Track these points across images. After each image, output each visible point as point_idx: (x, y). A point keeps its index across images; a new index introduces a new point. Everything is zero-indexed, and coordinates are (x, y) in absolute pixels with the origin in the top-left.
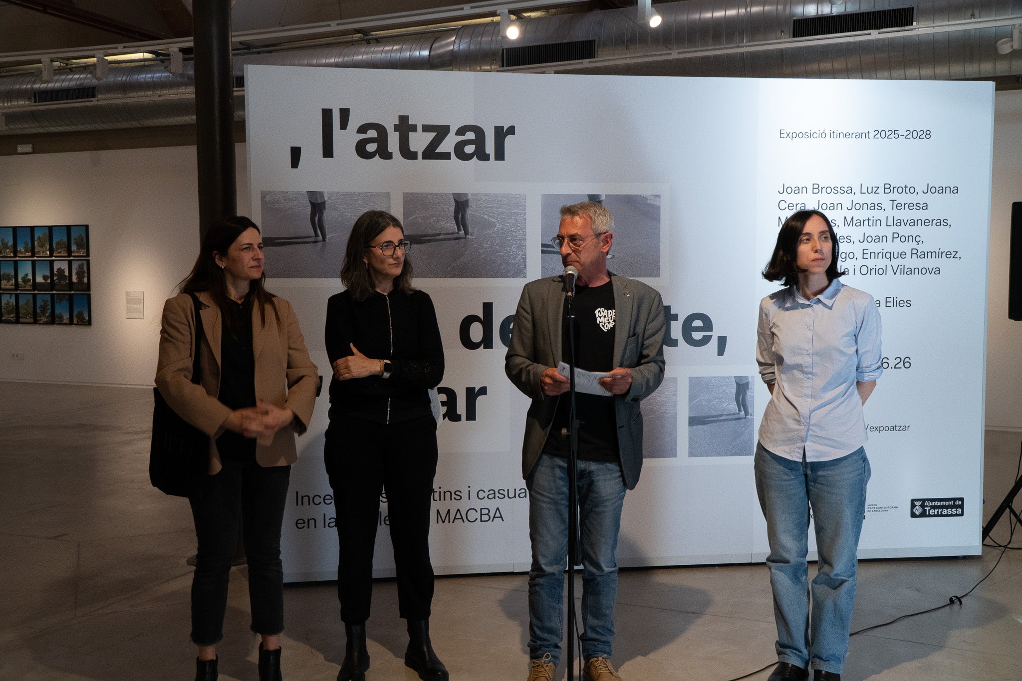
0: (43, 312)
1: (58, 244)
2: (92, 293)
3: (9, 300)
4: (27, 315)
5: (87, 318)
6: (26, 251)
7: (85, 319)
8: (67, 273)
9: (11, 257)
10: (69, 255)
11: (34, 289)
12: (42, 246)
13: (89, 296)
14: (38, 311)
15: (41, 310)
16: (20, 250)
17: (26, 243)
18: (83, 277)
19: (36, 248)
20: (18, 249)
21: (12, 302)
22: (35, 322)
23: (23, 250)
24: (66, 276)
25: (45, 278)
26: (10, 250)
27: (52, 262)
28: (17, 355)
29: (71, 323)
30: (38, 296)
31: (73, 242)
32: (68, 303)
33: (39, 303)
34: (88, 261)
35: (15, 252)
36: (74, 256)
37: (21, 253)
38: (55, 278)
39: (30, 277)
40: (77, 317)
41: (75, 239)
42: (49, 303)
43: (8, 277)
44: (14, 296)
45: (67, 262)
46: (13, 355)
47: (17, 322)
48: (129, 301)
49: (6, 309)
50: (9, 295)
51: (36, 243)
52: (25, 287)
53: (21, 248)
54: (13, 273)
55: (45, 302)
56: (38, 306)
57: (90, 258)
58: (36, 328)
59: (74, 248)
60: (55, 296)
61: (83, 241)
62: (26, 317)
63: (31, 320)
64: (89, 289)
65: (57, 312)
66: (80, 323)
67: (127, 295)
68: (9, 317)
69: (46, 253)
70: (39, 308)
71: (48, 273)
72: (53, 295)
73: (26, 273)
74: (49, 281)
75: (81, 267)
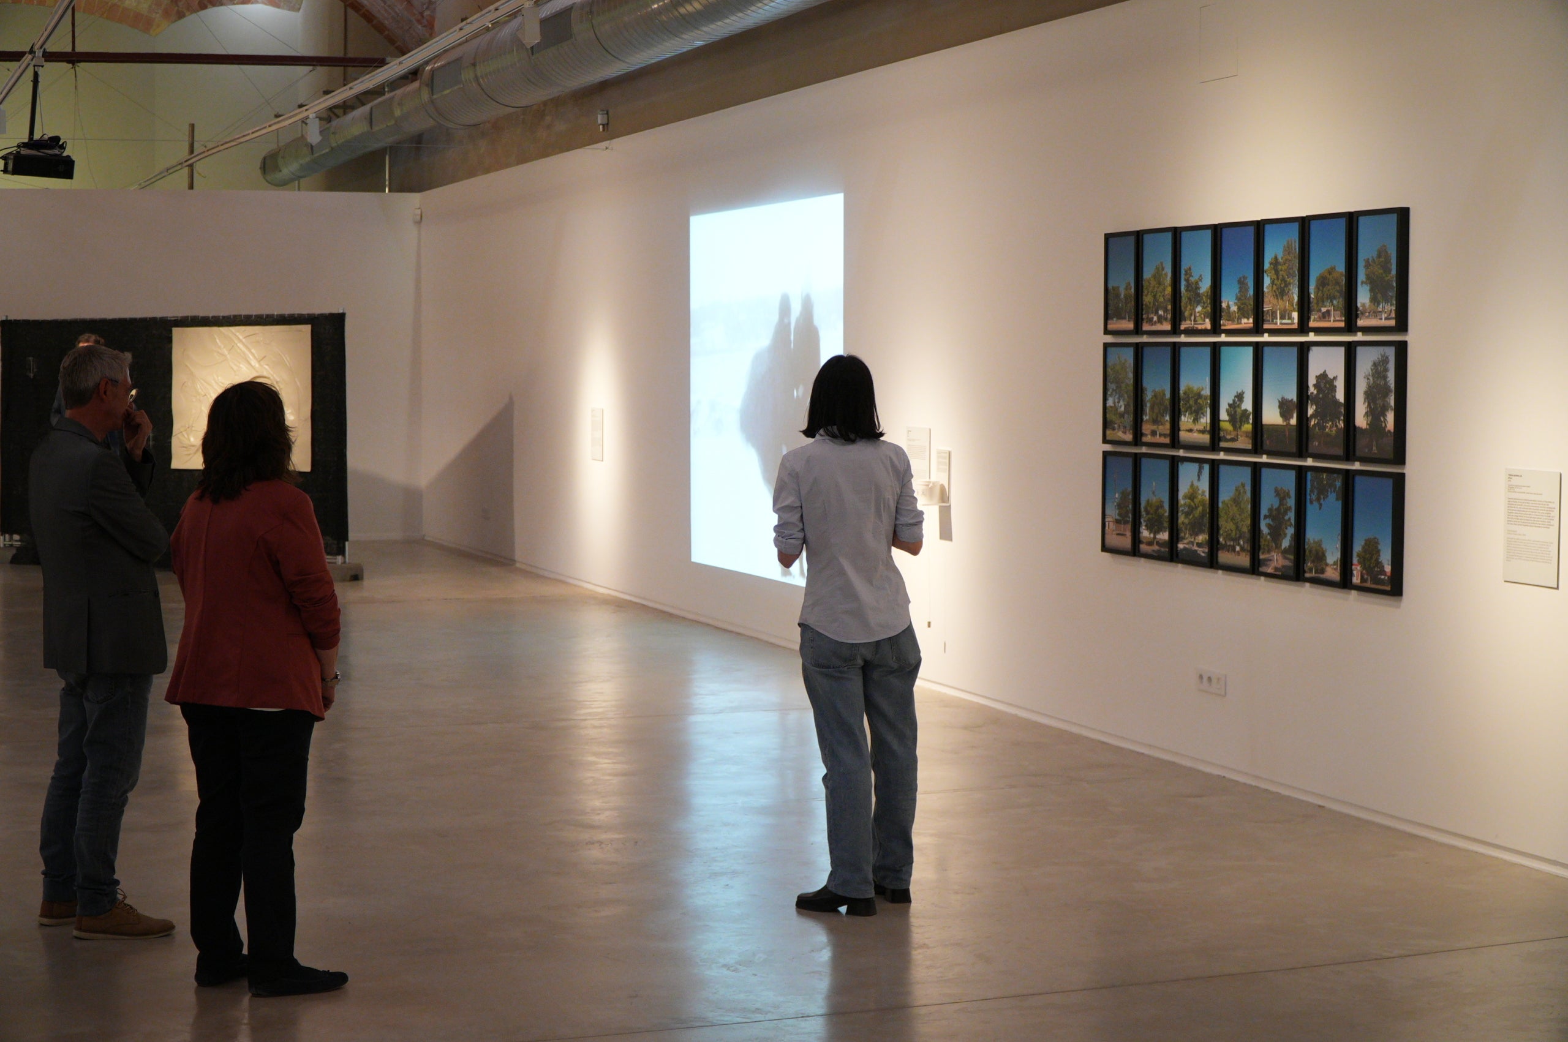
0: (1277, 534)
1: (1323, 282)
2: (1412, 470)
3: (1196, 483)
4: (1236, 540)
5: (1388, 569)
6: (1243, 313)
7: (1383, 572)
8: (1340, 396)
9: (1204, 333)
10: (1350, 327)
11: (1257, 450)
12: (1281, 293)
13: (1399, 481)
14: (1264, 529)
15: (1269, 526)
16: (1228, 307)
17: (1242, 282)
18: (1383, 413)
19: (1266, 300)
20: (1224, 305)
21: (1203, 492)
22: (1254, 569)
23: (1234, 308)
24: (1336, 402)
25: (1284, 407)
26: (1203, 307)
27: (1303, 350)
28: (1210, 679)
29: (1345, 583)
30: (1266, 473)
31: (1362, 276)
32: (1339, 505)
33: (1268, 501)
34: (1402, 349)
35: (1216, 313)
36: (1367, 330)
37: (1230, 318)
38: (1311, 411)
39: (1248, 405)
40: (1363, 561)
41: (1368, 265)
42: (1291, 502)
43: (1196, 401)
44: (1207, 467)
45: (1341, 351)
46: (1201, 677)
47: (1212, 563)
48: (1517, 512)
49: (1187, 514)
50: (1196, 466)
51: (1267, 281)
52: (1233, 440)
53: (1229, 301)
54: (1207, 392)
55: (1281, 495)
56: (1264, 511)
57: (1411, 337)
58: (1259, 587)
59: (1363, 298)
60: (1309, 475)
61: (1387, 270)
62: (1234, 550)
63: (1244, 560)
64: (1399, 456)
65: (1312, 535)
66: (1368, 584)
67: (1511, 488)
68: (1192, 543)
69: (1290, 318)
70: (1266, 517)
71: (1292, 395)
72: (1301, 472)
73: (1240, 391)
74: (1293, 421)
75: (1378, 371)
